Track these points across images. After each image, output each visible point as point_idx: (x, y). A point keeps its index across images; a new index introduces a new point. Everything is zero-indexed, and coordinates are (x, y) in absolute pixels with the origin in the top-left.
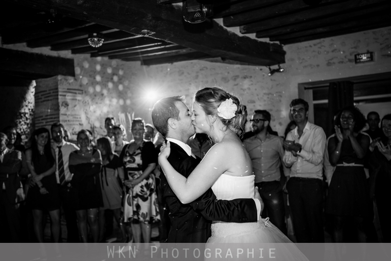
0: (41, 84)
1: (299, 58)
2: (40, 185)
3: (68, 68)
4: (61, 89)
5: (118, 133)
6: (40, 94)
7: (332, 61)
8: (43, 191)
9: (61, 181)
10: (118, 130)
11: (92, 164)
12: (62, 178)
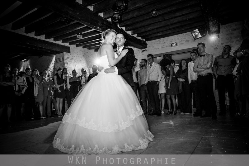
0: (58, 56)
1: (152, 46)
2: (59, 89)
3: (68, 50)
4: (65, 57)
5: (86, 73)
6: (57, 60)
7: (163, 47)
8: (59, 91)
9: (66, 88)
10: (85, 72)
11: (78, 82)
12: (67, 87)
